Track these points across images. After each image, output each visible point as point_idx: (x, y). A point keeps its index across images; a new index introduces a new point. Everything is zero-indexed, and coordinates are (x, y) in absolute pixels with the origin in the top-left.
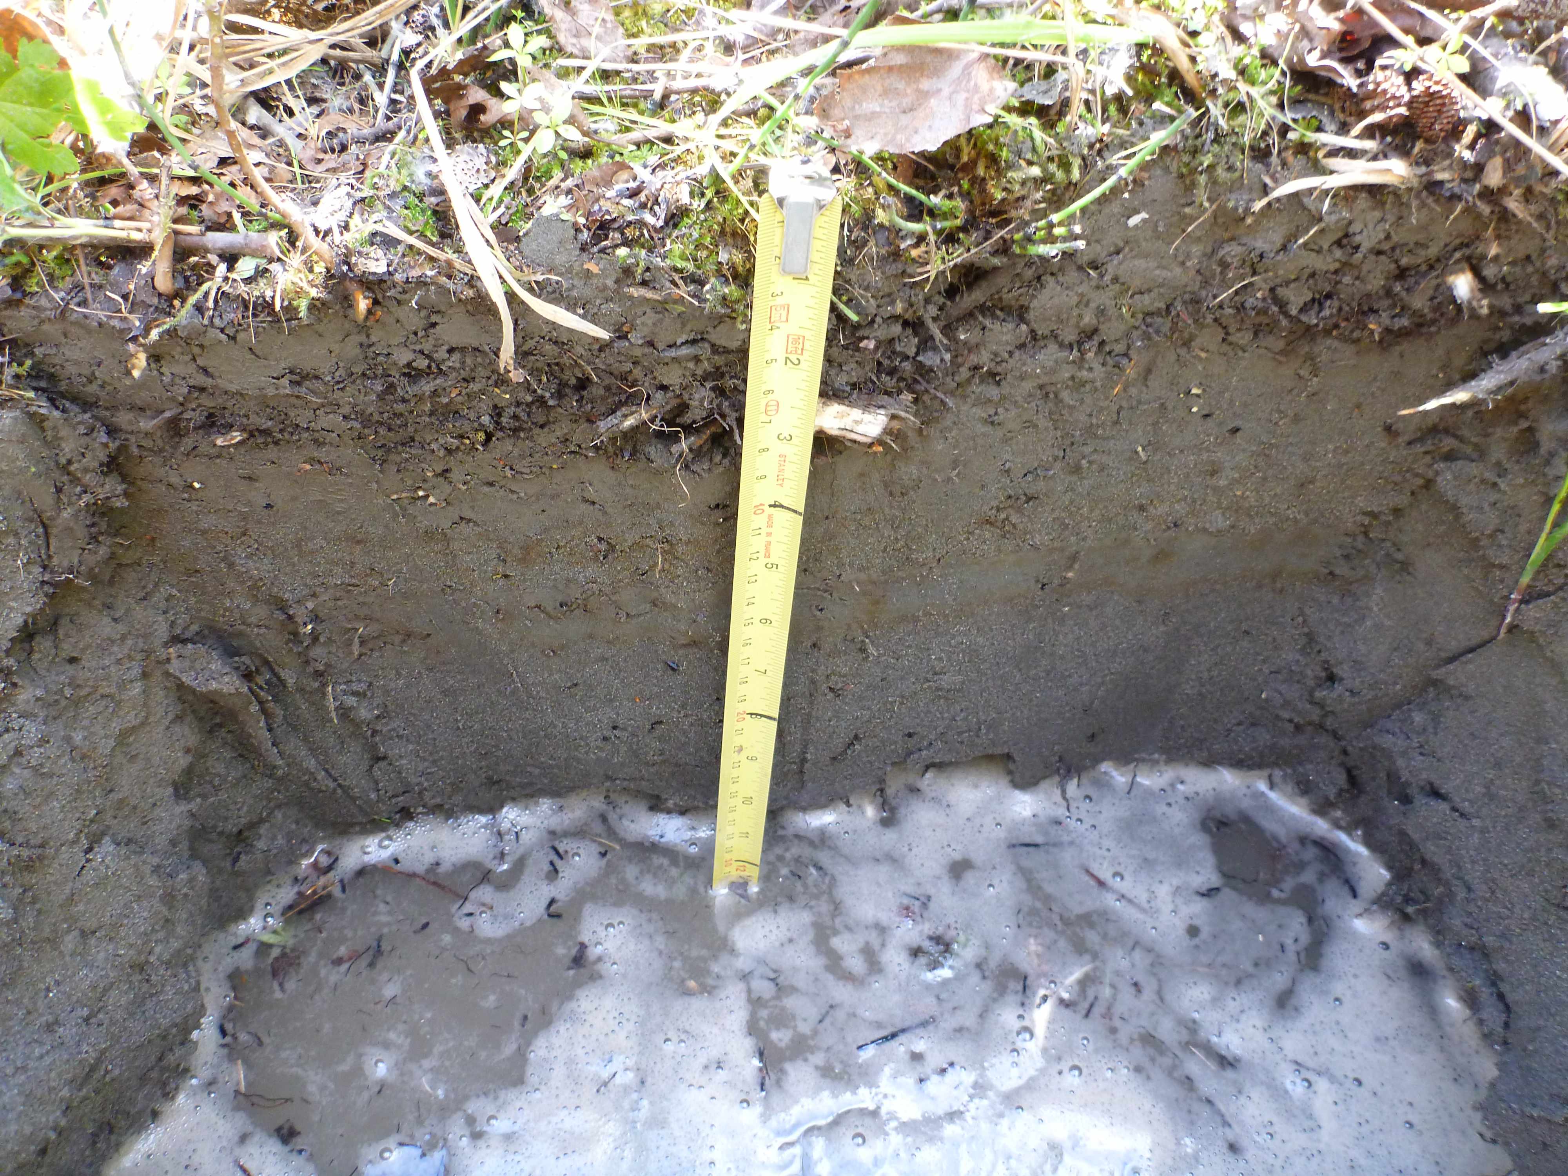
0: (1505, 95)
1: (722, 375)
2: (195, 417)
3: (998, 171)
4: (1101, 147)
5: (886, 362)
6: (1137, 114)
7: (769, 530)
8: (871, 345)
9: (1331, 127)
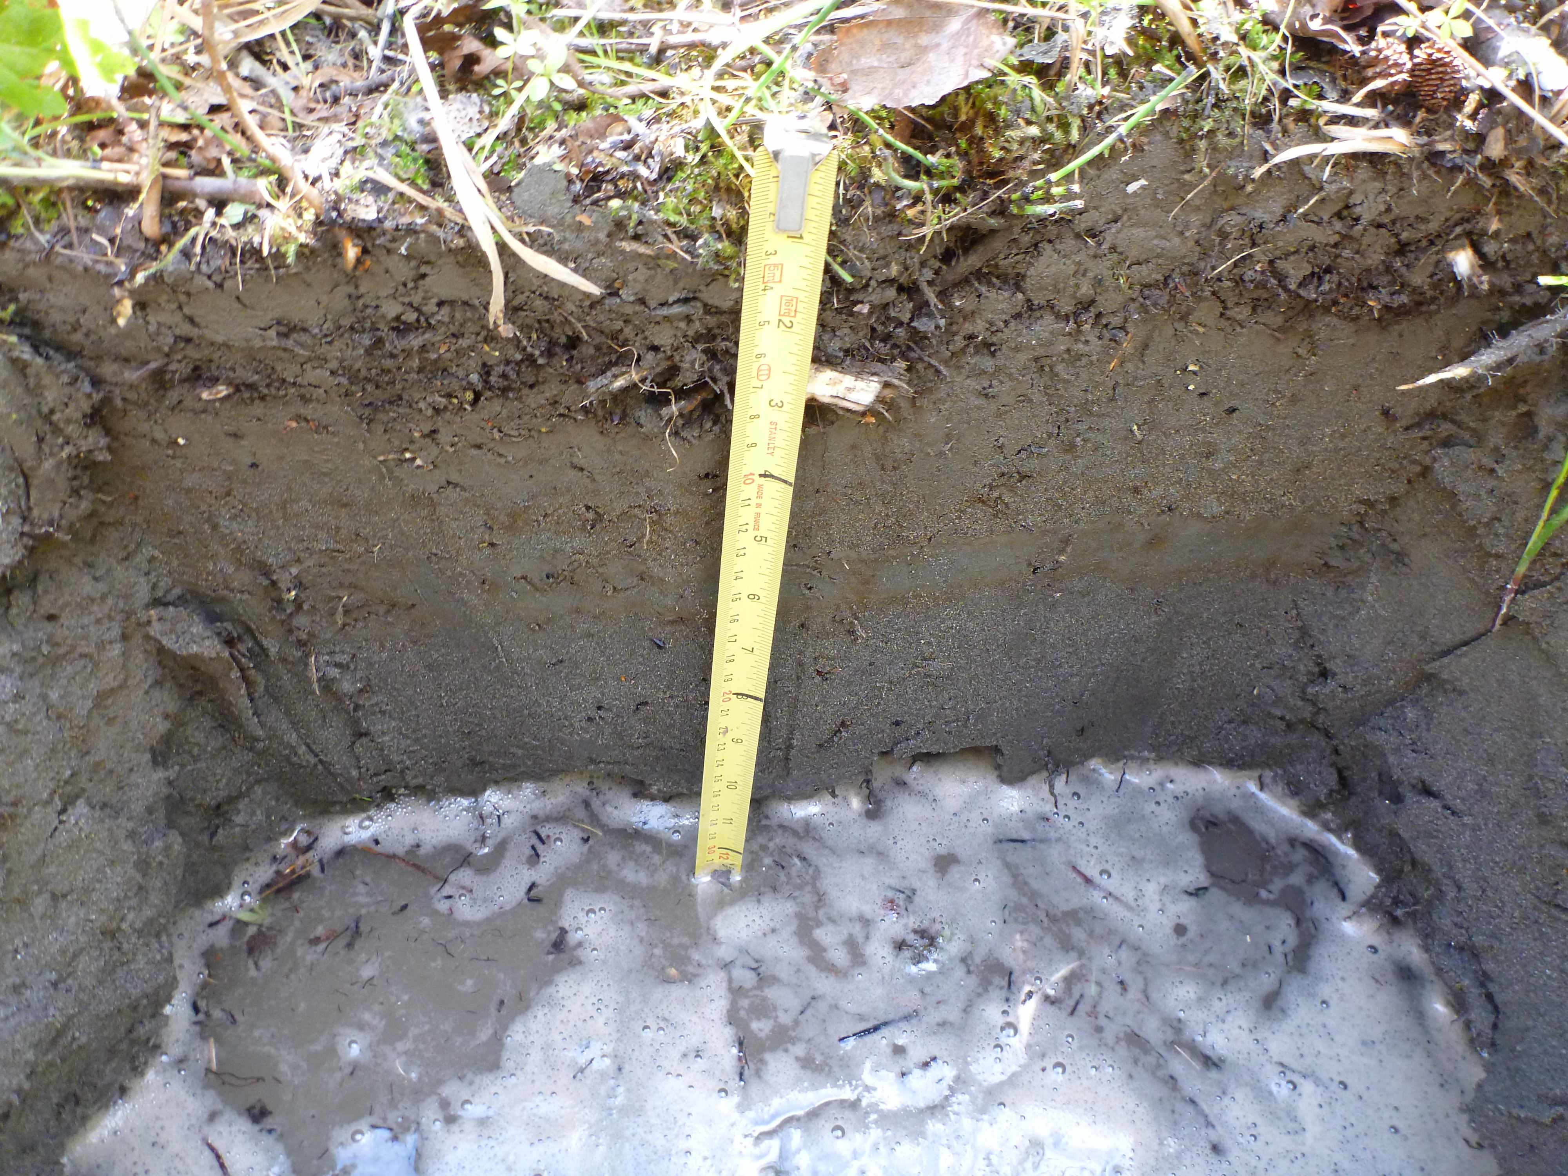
0: (1507, 64)
1: (714, 337)
2: (179, 368)
3: (995, 130)
4: (1100, 108)
5: (880, 328)
6: (1137, 78)
7: (759, 501)
8: (865, 309)
9: (1333, 95)
